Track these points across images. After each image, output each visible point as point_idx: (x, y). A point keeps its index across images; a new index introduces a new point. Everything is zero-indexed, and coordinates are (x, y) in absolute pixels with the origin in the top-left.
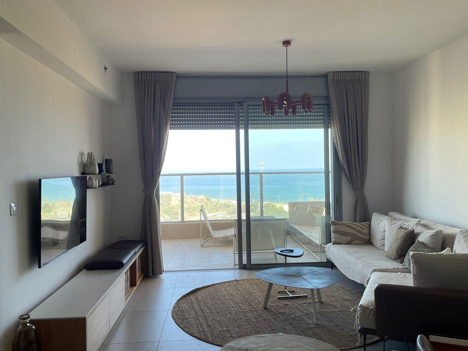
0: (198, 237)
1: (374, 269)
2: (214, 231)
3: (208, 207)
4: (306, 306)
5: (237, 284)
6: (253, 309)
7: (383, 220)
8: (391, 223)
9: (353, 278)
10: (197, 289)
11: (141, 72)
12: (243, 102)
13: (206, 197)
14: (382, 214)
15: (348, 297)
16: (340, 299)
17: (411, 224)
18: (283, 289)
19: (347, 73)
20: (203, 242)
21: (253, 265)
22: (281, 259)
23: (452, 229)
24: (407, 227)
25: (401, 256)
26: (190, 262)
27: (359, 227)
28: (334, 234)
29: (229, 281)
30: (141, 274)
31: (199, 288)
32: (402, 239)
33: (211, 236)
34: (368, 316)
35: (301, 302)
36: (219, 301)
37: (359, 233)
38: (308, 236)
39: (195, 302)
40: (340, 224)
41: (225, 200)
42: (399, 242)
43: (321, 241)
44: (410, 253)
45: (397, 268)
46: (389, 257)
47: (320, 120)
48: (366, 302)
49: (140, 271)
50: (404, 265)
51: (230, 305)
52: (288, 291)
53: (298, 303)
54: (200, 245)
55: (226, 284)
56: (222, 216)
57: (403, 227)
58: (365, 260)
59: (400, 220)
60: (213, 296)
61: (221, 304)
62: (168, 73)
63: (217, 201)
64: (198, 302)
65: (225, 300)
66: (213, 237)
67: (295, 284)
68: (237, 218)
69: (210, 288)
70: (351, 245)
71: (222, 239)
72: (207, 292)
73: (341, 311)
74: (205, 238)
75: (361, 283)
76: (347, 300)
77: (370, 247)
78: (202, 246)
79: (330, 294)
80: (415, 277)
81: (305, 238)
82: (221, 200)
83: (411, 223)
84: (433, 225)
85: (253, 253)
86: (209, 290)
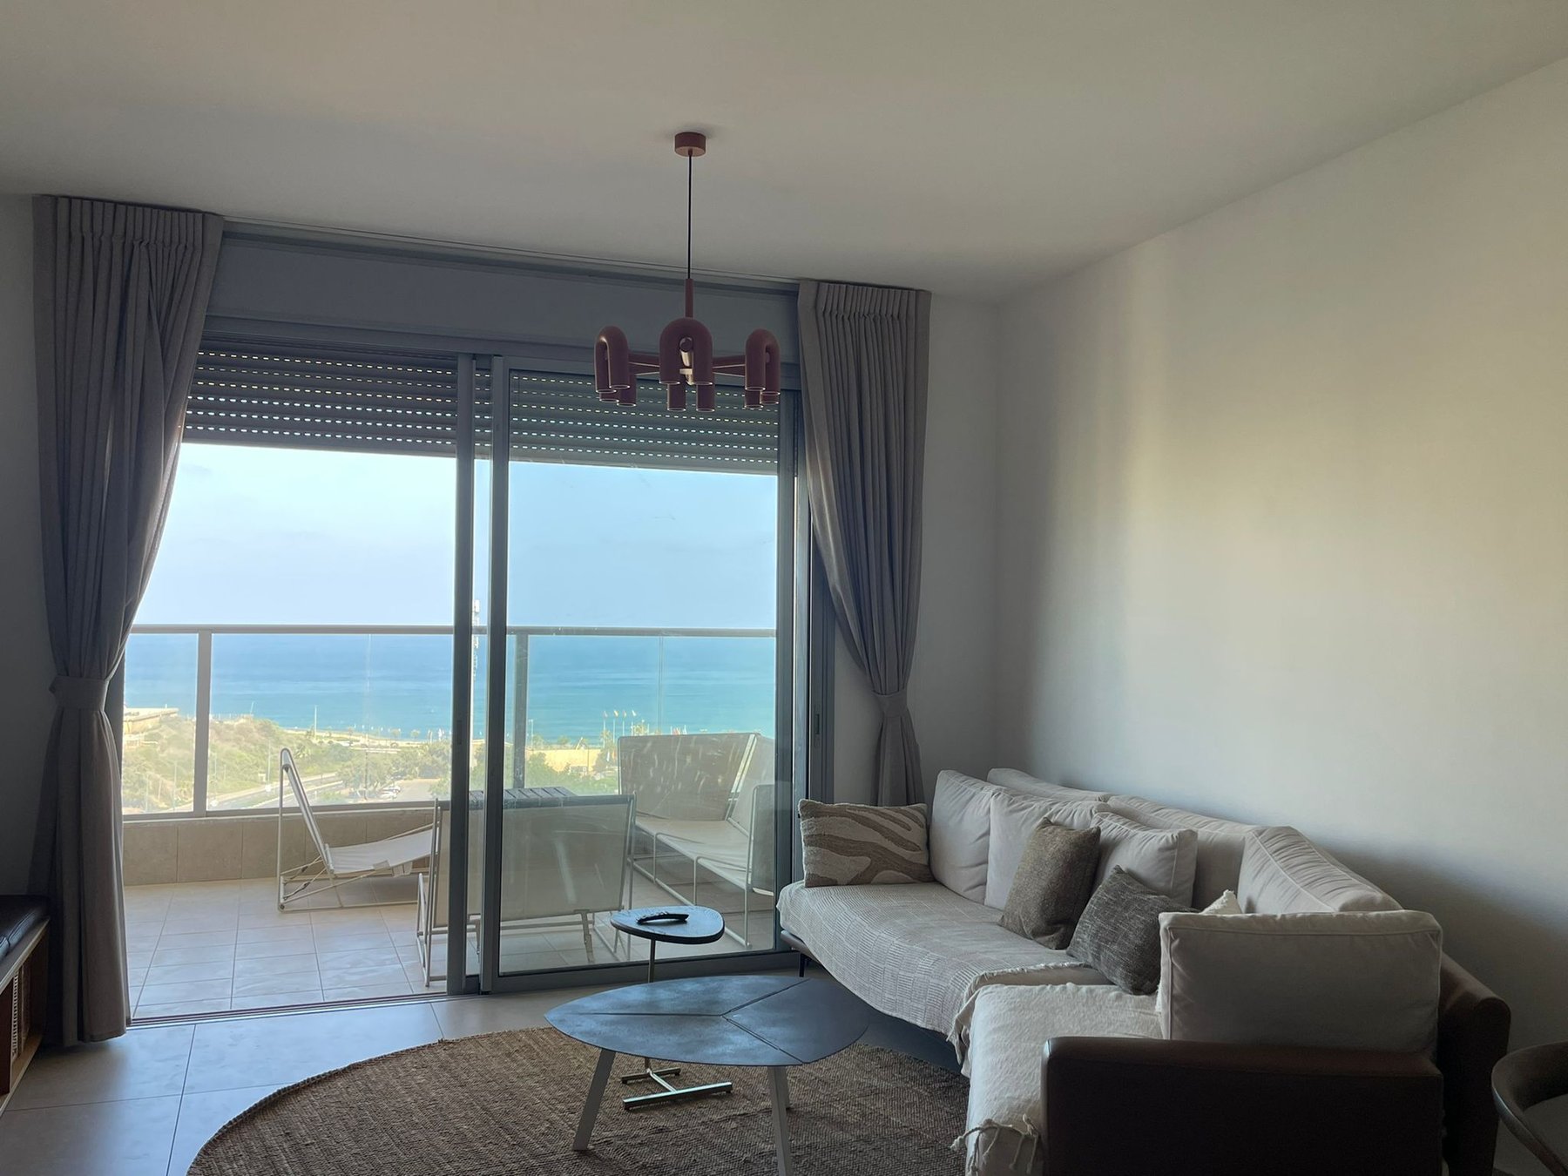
0: (266, 873)
1: (981, 974)
2: (330, 847)
3: (265, 757)
4: (736, 1128)
5: (451, 1056)
6: (532, 1162)
7: (976, 797)
8: (1009, 805)
9: (894, 1010)
10: (284, 1090)
11: (67, 200)
12: (490, 355)
13: (258, 722)
14: (968, 775)
15: (875, 1082)
16: (852, 1092)
17: (1079, 811)
18: (637, 1068)
19: (861, 287)
20: (285, 892)
21: (506, 975)
22: (602, 945)
23: (1222, 825)
24: (1065, 819)
25: (1055, 924)
26: (239, 977)
27: (894, 820)
28: (812, 848)
29: (419, 1049)
30: (26, 1042)
31: (293, 1087)
32: (1061, 863)
33: (321, 867)
34: (1016, 1166)
35: (712, 1113)
36: (386, 1139)
37: (896, 843)
38: (698, 858)
39: (284, 1151)
40: (832, 813)
41: (332, 732)
42: (1049, 872)
43: (750, 874)
44: (1161, 915)
45: (1056, 968)
46: (1013, 926)
47: (764, 443)
48: (1001, 1106)
49: (23, 1023)
50: (1072, 956)
51: (438, 1150)
52: (659, 1074)
53: (703, 1119)
54: (276, 906)
55: (407, 1061)
56: (317, 790)
57: (1052, 821)
58: (938, 940)
59: (1040, 796)
60: (356, 1117)
61: (396, 1149)
62: (190, 215)
63: (303, 737)
64: (296, 1148)
65: (413, 1132)
66: (332, 871)
67: (715, 1051)
68: (448, 798)
69: (340, 1083)
70: (872, 888)
71: (368, 877)
72: (328, 1100)
73: (867, 1141)
74: (294, 874)
75: (929, 1027)
76: (876, 1093)
77: (932, 892)
78: (282, 907)
79: (811, 1074)
80: (1175, 1004)
81: (688, 863)
82: (316, 734)
83: (1079, 808)
84: (1153, 812)
85: (505, 928)
86: (338, 1092)
